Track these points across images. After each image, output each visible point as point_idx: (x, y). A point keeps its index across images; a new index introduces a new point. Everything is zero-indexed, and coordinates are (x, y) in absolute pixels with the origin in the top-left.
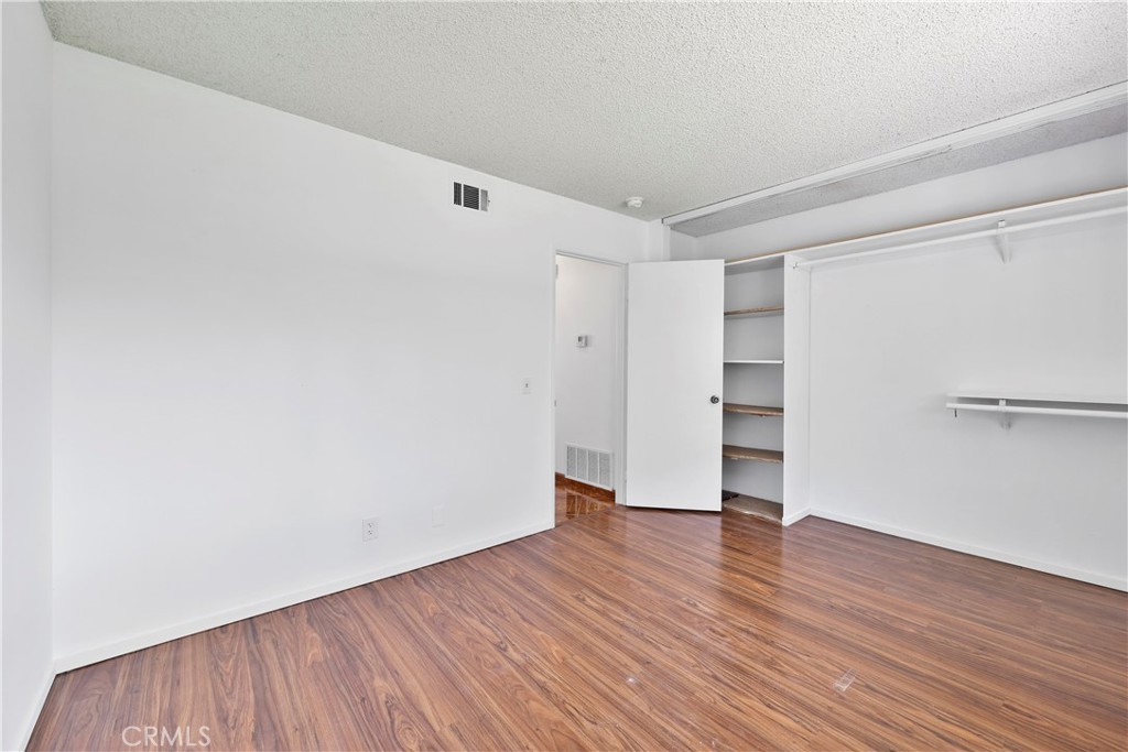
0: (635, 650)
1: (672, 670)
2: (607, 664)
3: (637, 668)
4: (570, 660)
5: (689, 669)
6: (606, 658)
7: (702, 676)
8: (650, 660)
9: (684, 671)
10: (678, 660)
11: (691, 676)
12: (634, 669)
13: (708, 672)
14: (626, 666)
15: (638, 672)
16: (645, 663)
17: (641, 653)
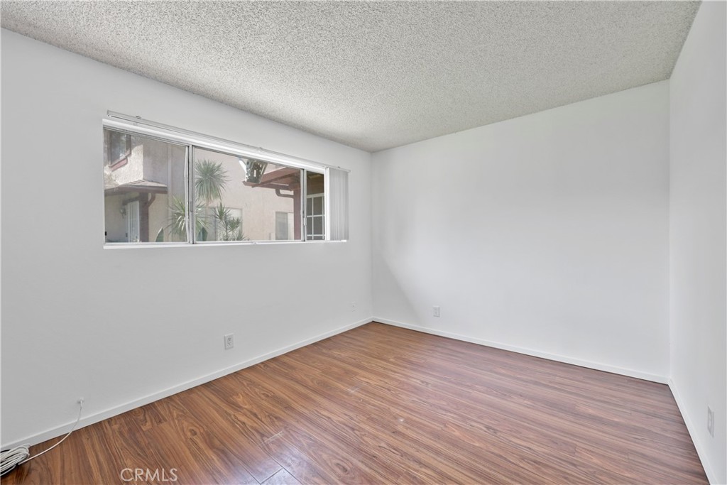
0: (404, 440)
1: (378, 430)
2: (420, 428)
3: (400, 428)
4: (442, 426)
5: (369, 432)
6: (421, 432)
7: (361, 429)
8: (392, 435)
9: (372, 430)
10: (375, 437)
11: (367, 428)
12: (401, 427)
13: (357, 432)
14: (407, 428)
15: (399, 426)
16: (395, 432)
17: (400, 439)
